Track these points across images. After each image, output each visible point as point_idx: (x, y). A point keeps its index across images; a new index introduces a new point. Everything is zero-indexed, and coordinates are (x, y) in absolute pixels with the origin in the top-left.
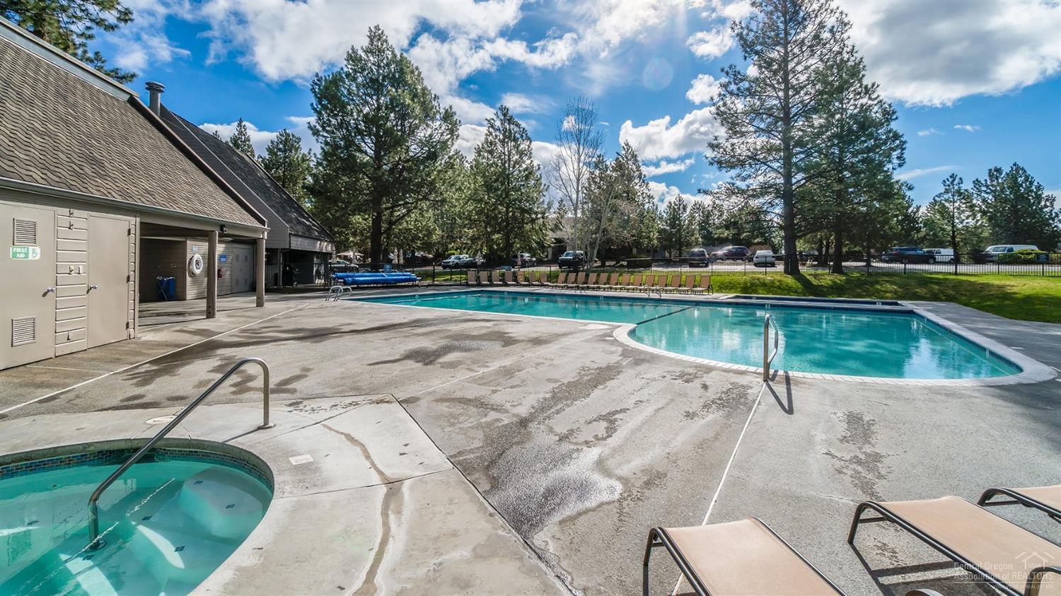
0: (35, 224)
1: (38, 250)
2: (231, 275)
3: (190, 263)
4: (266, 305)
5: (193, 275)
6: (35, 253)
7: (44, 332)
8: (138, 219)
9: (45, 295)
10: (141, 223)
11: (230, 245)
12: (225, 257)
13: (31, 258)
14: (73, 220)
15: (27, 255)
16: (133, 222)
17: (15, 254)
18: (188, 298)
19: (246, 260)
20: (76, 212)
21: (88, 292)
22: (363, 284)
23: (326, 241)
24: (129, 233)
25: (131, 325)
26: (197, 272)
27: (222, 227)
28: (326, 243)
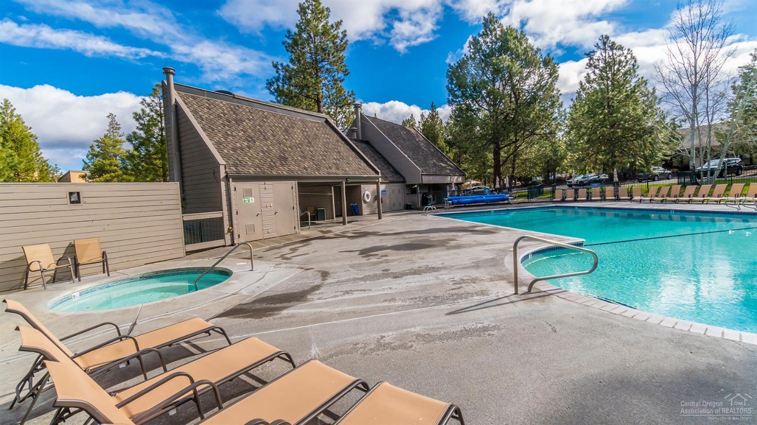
0: (251, 189)
1: (253, 199)
2: (390, 201)
3: (363, 196)
4: (383, 219)
5: (365, 202)
6: (252, 200)
7: (258, 229)
8: (297, 182)
9: (257, 215)
10: (298, 183)
11: (388, 185)
12: (385, 191)
13: (250, 202)
14: (266, 186)
15: (249, 201)
16: (294, 183)
17: (245, 201)
18: (364, 214)
19: (399, 192)
20: (267, 182)
21: (275, 214)
22: (469, 203)
23: (456, 176)
24: (292, 188)
25: (296, 228)
26: (368, 200)
27: (347, 178)
28: (456, 177)
